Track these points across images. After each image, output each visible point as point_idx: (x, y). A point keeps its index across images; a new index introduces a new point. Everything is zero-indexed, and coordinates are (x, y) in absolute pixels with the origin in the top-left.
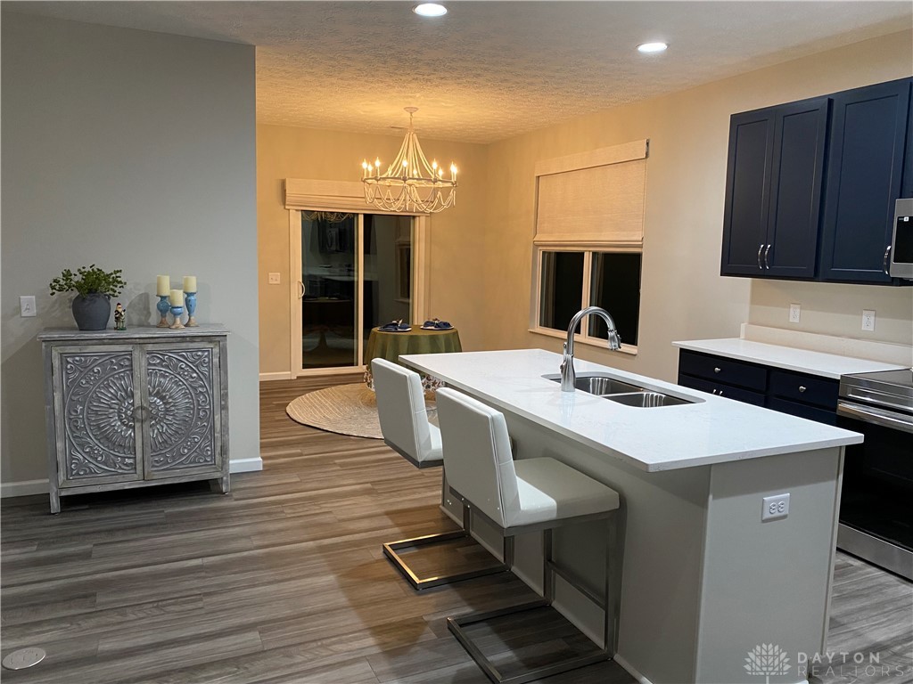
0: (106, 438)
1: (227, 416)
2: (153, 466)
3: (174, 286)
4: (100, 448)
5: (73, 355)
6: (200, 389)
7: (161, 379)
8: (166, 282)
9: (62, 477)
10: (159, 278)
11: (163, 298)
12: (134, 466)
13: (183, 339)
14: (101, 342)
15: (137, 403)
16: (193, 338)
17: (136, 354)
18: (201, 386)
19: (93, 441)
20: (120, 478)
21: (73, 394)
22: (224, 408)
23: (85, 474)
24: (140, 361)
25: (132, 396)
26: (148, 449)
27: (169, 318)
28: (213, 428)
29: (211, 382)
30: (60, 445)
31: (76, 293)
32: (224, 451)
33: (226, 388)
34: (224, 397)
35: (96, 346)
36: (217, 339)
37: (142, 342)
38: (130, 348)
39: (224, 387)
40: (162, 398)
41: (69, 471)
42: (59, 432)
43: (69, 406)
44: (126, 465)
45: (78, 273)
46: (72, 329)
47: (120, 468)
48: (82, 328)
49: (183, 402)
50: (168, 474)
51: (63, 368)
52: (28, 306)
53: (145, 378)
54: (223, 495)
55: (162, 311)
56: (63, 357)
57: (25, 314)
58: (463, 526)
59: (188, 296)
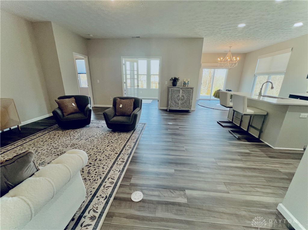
0: (175, 102)
1: (192, 101)
2: (181, 107)
3: (186, 80)
4: (174, 103)
5: (172, 90)
7: (184, 94)
11: (184, 82)
12: (178, 106)
13: (187, 88)
14: (176, 88)
20: (176, 108)
21: (172, 95)
22: (192, 99)
23: (172, 107)
24: (181, 91)
25: (179, 96)
26: (181, 104)
27: (185, 85)
28: (190, 102)
29: (190, 95)
30: (170, 102)
31: (173, 81)
32: (191, 106)
34: (192, 98)
35: (175, 88)
36: (192, 88)
37: (182, 88)
38: (180, 89)
39: (192, 96)
40: (183, 97)
41: (170, 106)
42: (170, 100)
43: (171, 97)
45: (173, 78)
48: (173, 86)
49: (186, 98)
50: (183, 108)
51: (171, 91)
52: (166, 83)
53: (181, 94)
54: (190, 112)
55: (184, 84)
56: (171, 90)
57: (166, 84)
58: (231, 121)
59: (188, 82)
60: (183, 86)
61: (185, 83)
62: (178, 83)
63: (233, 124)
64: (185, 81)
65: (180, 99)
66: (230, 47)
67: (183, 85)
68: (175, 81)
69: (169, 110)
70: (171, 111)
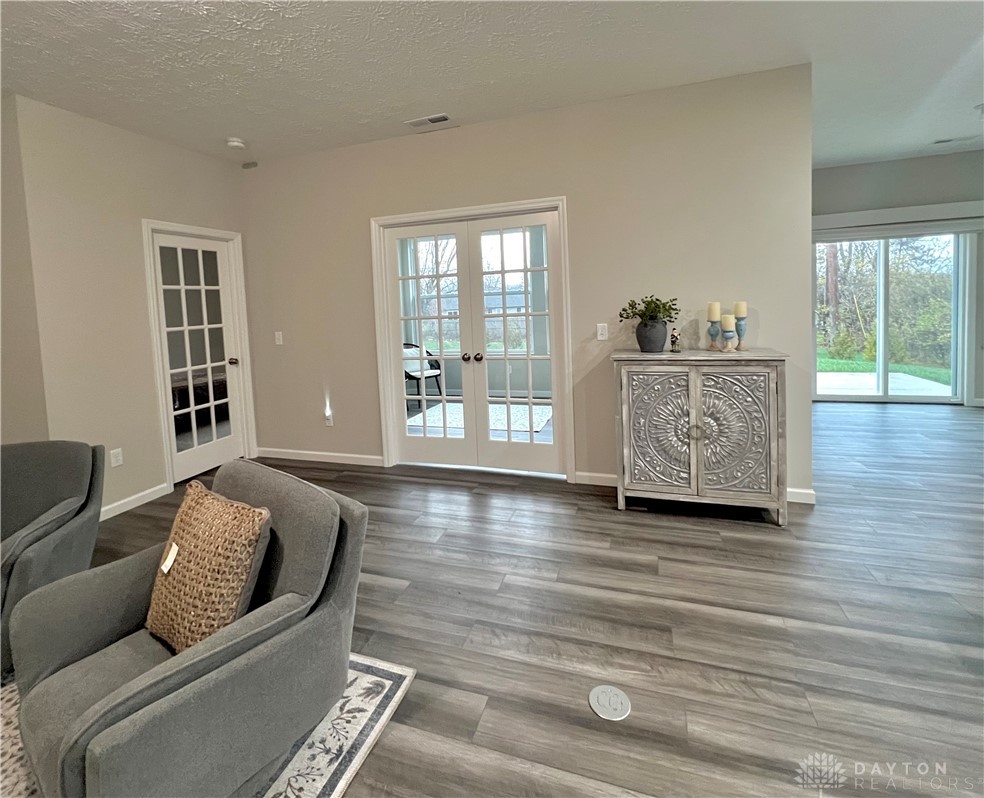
0: (664, 450)
1: (785, 445)
2: (707, 484)
3: (725, 312)
4: (659, 459)
5: (638, 374)
6: (755, 414)
7: (716, 402)
8: (717, 308)
9: (627, 479)
10: (710, 305)
11: (713, 323)
12: (689, 480)
13: (738, 362)
14: (661, 362)
15: (693, 422)
16: (749, 362)
17: (693, 375)
18: (756, 411)
19: (652, 451)
20: (675, 490)
21: (637, 408)
22: (781, 436)
23: (646, 480)
24: (696, 382)
25: (688, 415)
26: (702, 467)
27: (718, 344)
28: (769, 453)
29: (767, 409)
30: (626, 451)
31: (638, 320)
32: (781, 482)
33: (784, 415)
34: (781, 424)
35: (657, 367)
36: (775, 363)
37: (698, 364)
38: (686, 369)
39: (781, 412)
40: (716, 420)
41: (633, 475)
42: (626, 440)
43: (634, 418)
44: (681, 478)
45: (641, 303)
46: (635, 351)
47: (676, 480)
49: (737, 425)
50: (722, 494)
51: (630, 384)
53: (700, 398)
54: (780, 528)
55: (713, 336)
56: (631, 375)
59: (739, 319)
60: (711, 349)
61: (717, 333)
64: (717, 317)
65: (694, 433)
68: (648, 322)
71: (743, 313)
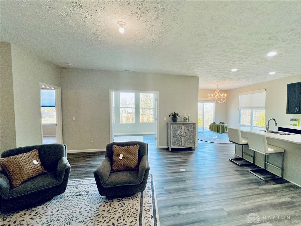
0: (178, 139)
1: (195, 137)
2: (184, 144)
5: (174, 126)
9: (171, 145)
10: (184, 114)
12: (181, 144)
13: (189, 124)
14: (178, 124)
15: (182, 134)
16: (191, 124)
17: (182, 126)
19: (176, 140)
21: (173, 132)
22: (195, 135)
23: (175, 145)
25: (182, 133)
26: (184, 142)
28: (193, 138)
29: (193, 131)
30: (171, 140)
31: (172, 116)
32: (195, 143)
34: (195, 133)
35: (176, 125)
36: (194, 124)
37: (183, 124)
38: (181, 125)
39: (195, 131)
40: (186, 133)
43: (173, 134)
46: (171, 122)
47: (179, 144)
48: (173, 122)
49: (189, 134)
50: (187, 146)
51: (172, 128)
52: (165, 118)
53: (184, 130)
54: (194, 150)
56: (172, 126)
57: (164, 120)
58: (242, 157)
59: (189, 117)
60: (184, 122)
61: (185, 119)
62: (179, 119)
63: (245, 161)
64: (185, 116)
65: (183, 136)
66: (217, 85)
67: (182, 120)
68: (174, 117)
69: (171, 149)
70: (174, 150)
71: (189, 116)
